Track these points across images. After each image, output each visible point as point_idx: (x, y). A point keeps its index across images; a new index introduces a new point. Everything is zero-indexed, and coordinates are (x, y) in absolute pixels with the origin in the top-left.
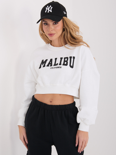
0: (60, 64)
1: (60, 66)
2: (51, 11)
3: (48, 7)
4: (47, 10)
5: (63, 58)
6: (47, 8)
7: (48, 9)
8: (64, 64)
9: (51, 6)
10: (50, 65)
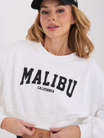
5: (59, 77)
10: (37, 81)
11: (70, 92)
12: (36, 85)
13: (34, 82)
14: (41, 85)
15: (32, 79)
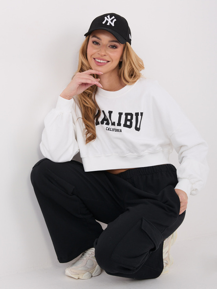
0: (119, 124)
1: (119, 128)
2: (113, 24)
3: (109, 16)
4: (107, 22)
5: (124, 114)
6: (108, 18)
7: (109, 20)
8: (125, 125)
9: (113, 17)
10: (105, 122)
11: (138, 127)
12: (105, 126)
13: (102, 123)
14: (110, 126)
15: (100, 120)
